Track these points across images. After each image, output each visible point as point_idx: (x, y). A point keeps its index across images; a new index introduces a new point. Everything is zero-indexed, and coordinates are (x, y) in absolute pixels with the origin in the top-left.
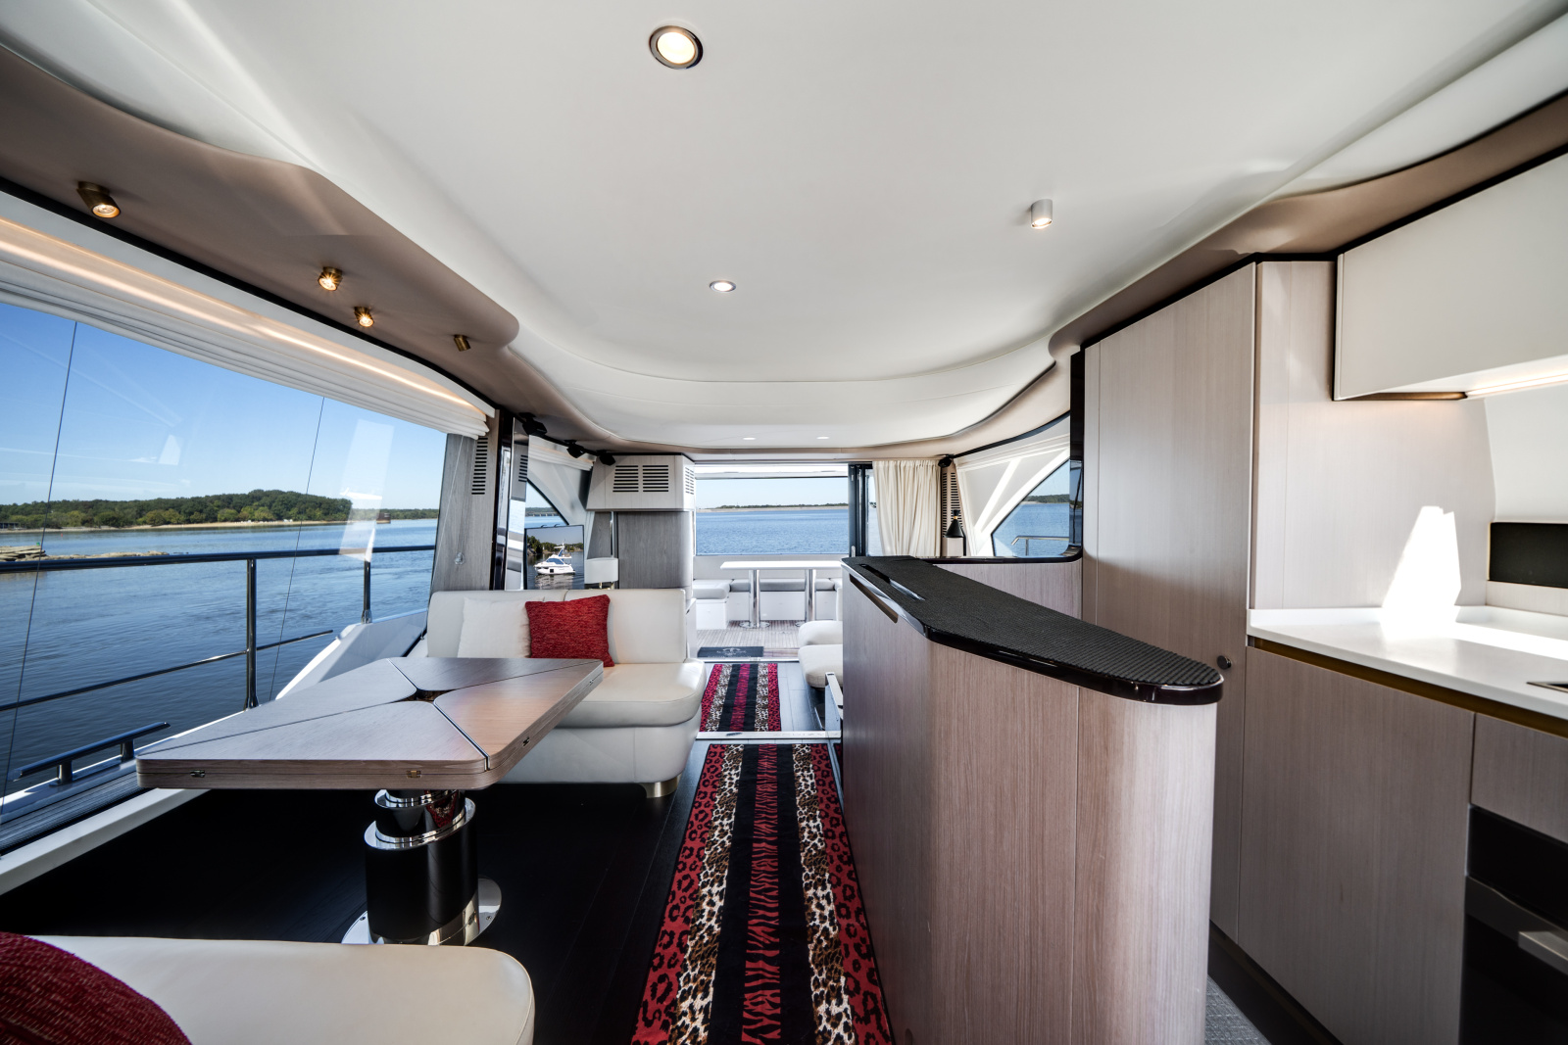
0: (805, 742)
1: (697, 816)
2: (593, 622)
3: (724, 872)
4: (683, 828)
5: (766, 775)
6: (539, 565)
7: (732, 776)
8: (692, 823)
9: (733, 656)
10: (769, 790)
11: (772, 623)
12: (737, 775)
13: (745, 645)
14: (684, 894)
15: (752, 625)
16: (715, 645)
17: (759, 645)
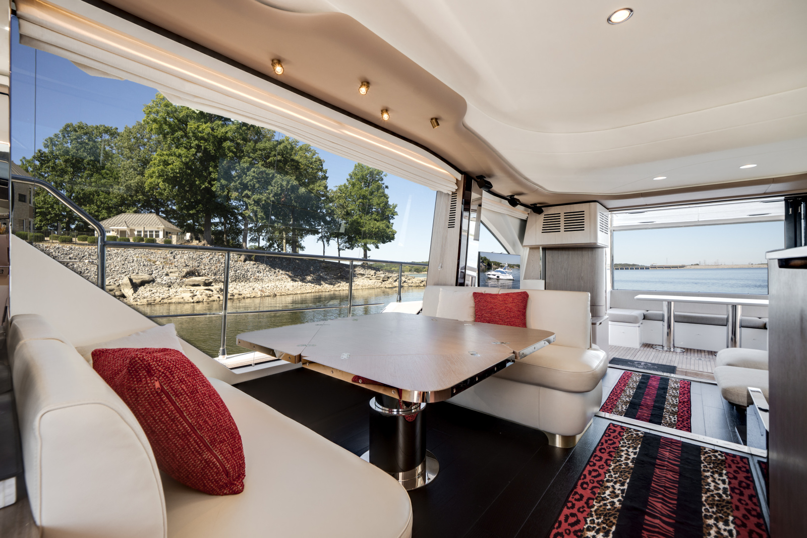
0: (716, 448)
1: (590, 473)
2: (515, 309)
3: (611, 527)
4: (576, 477)
5: (666, 463)
6: (489, 273)
7: (629, 454)
8: (585, 476)
9: (644, 368)
10: (669, 476)
11: (687, 350)
12: (635, 453)
13: (656, 362)
14: (570, 527)
15: (665, 349)
16: (628, 358)
17: (672, 364)
